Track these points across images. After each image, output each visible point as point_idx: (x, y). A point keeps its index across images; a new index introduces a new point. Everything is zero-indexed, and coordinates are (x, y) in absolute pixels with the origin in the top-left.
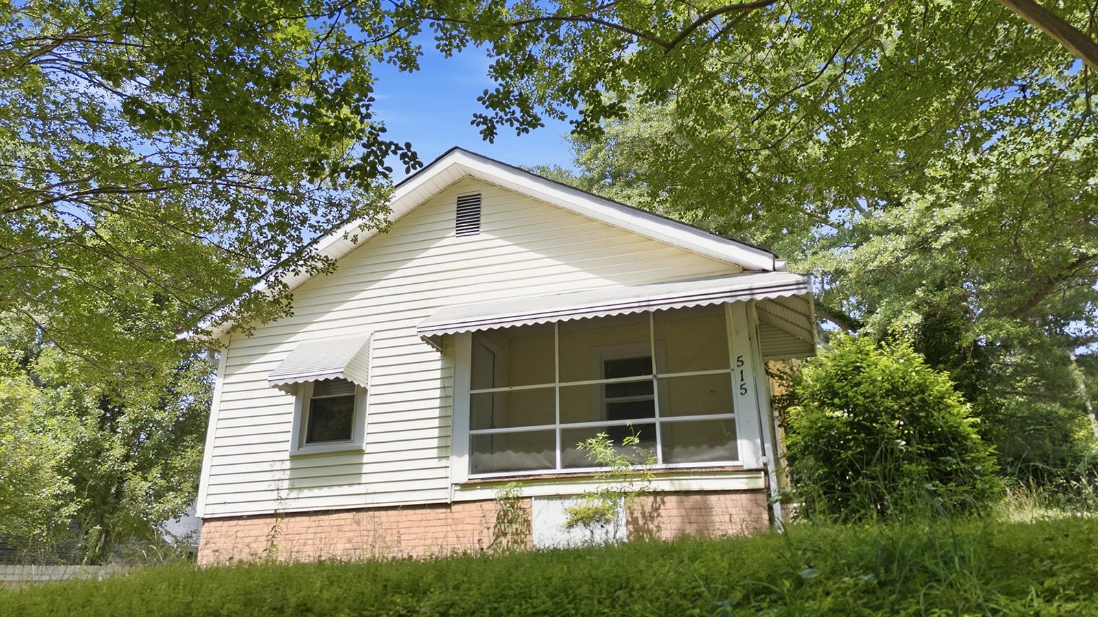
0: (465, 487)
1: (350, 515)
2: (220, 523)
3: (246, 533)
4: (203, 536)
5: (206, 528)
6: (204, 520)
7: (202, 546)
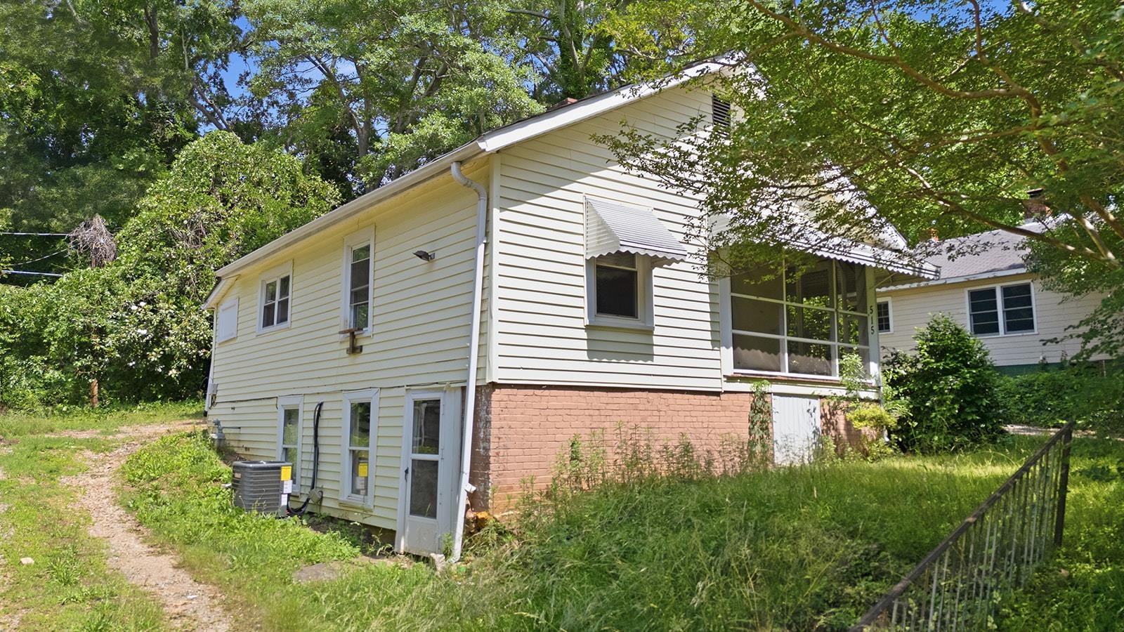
0: (730, 379)
2: (515, 391)
3: (544, 405)
4: (493, 404)
5: (497, 395)
6: (494, 386)
7: (493, 417)
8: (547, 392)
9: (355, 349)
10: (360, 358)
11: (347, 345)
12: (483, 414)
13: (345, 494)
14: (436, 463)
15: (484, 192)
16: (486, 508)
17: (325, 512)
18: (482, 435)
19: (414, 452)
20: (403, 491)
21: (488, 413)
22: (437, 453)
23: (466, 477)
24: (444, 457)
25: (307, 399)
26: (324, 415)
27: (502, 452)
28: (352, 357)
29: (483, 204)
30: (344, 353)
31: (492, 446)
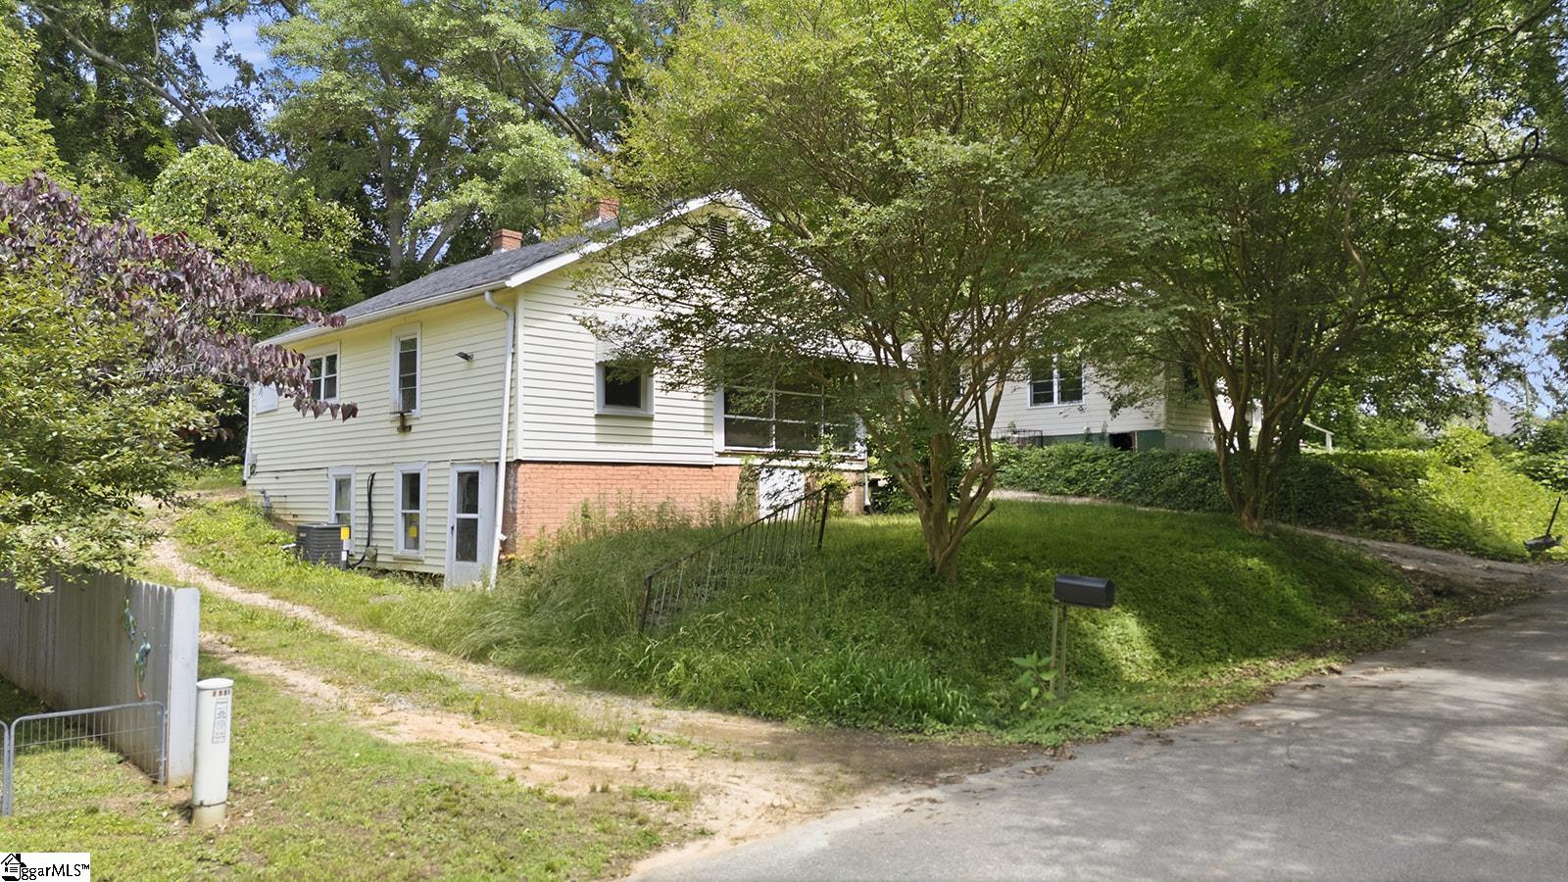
0: (721, 454)
1: (645, 467)
2: (536, 466)
3: (560, 476)
4: (520, 475)
5: (522, 468)
6: (519, 462)
7: (519, 484)
8: (562, 466)
9: (405, 428)
10: (410, 436)
11: (398, 424)
12: (511, 483)
13: (400, 549)
14: (476, 520)
15: (511, 313)
16: (514, 552)
17: (379, 566)
18: (511, 498)
19: (458, 512)
20: (451, 543)
21: (515, 481)
22: (476, 512)
23: (499, 529)
24: (482, 516)
25: (359, 470)
26: (376, 484)
27: (526, 510)
28: (402, 435)
29: (511, 322)
30: (395, 431)
31: (519, 506)
